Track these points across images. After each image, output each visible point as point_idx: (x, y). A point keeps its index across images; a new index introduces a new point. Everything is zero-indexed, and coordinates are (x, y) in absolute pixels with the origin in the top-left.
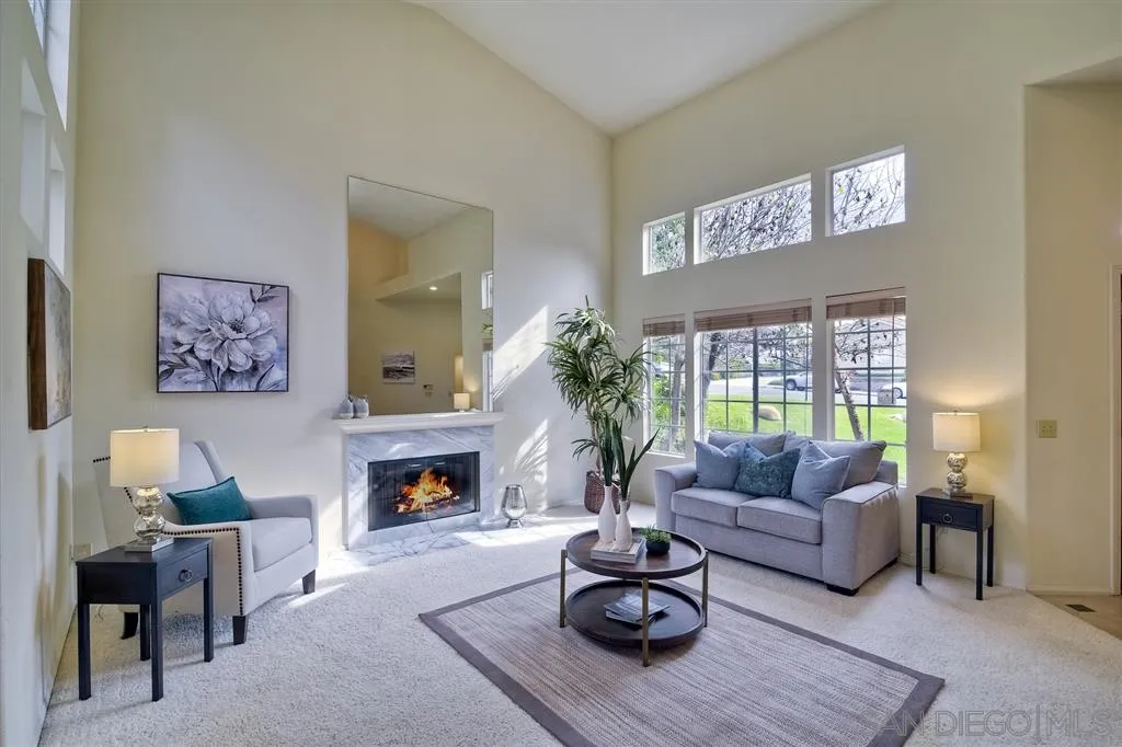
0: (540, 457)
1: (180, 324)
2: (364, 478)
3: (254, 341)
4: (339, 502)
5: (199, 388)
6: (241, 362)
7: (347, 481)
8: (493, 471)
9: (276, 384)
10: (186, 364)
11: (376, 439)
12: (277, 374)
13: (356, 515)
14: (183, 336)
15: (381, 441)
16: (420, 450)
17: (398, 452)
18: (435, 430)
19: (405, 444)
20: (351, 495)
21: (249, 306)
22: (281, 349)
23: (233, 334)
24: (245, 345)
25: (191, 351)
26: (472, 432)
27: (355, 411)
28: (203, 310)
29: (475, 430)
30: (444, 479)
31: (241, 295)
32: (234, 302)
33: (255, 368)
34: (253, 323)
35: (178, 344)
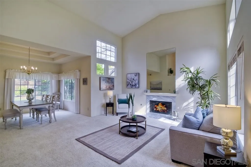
0: (191, 107)
1: (128, 80)
2: (149, 103)
3: (135, 81)
4: (145, 106)
5: (130, 87)
6: (134, 84)
7: (147, 103)
8: (175, 107)
9: (137, 87)
10: (129, 85)
11: (150, 96)
12: (138, 86)
13: (148, 108)
14: (129, 81)
15: (152, 97)
16: (158, 100)
17: (154, 99)
18: (161, 96)
19: (156, 98)
20: (147, 105)
21: (135, 76)
22: (138, 82)
23: (133, 80)
24: (134, 82)
25: (129, 83)
26: (170, 98)
27: (146, 91)
28: (130, 78)
29: (171, 97)
30: (164, 106)
31: (133, 75)
32: (133, 76)
33: (135, 85)
34: (135, 79)
35: (128, 82)
